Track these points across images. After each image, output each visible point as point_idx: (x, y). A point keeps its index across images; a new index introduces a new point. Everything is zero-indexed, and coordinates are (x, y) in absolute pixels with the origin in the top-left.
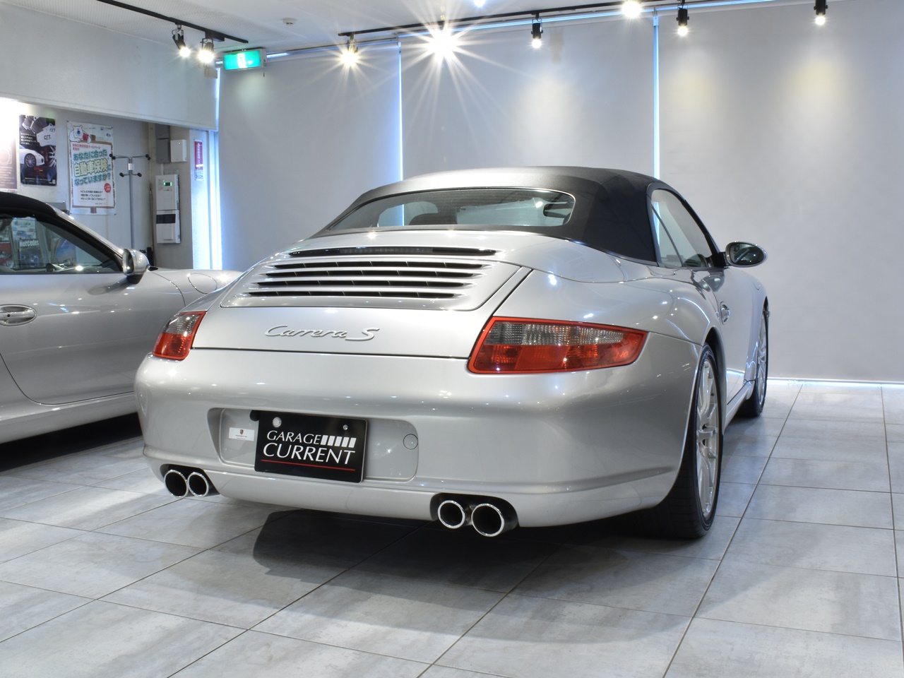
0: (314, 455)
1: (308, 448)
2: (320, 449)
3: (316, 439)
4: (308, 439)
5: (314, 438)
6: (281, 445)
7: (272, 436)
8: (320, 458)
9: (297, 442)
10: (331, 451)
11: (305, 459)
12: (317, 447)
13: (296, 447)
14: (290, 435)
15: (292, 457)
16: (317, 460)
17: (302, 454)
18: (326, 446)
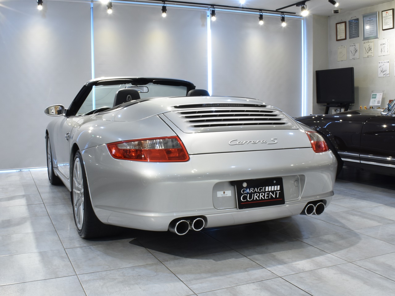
0: (264, 196)
1: (261, 194)
2: (266, 193)
3: (263, 189)
4: (260, 190)
5: (262, 189)
6: (248, 195)
7: (243, 191)
8: (267, 197)
9: (256, 192)
10: (270, 193)
11: (260, 199)
12: (265, 192)
13: (255, 194)
14: (252, 189)
15: (255, 199)
16: (266, 198)
17: (259, 197)
18: (268, 191)
